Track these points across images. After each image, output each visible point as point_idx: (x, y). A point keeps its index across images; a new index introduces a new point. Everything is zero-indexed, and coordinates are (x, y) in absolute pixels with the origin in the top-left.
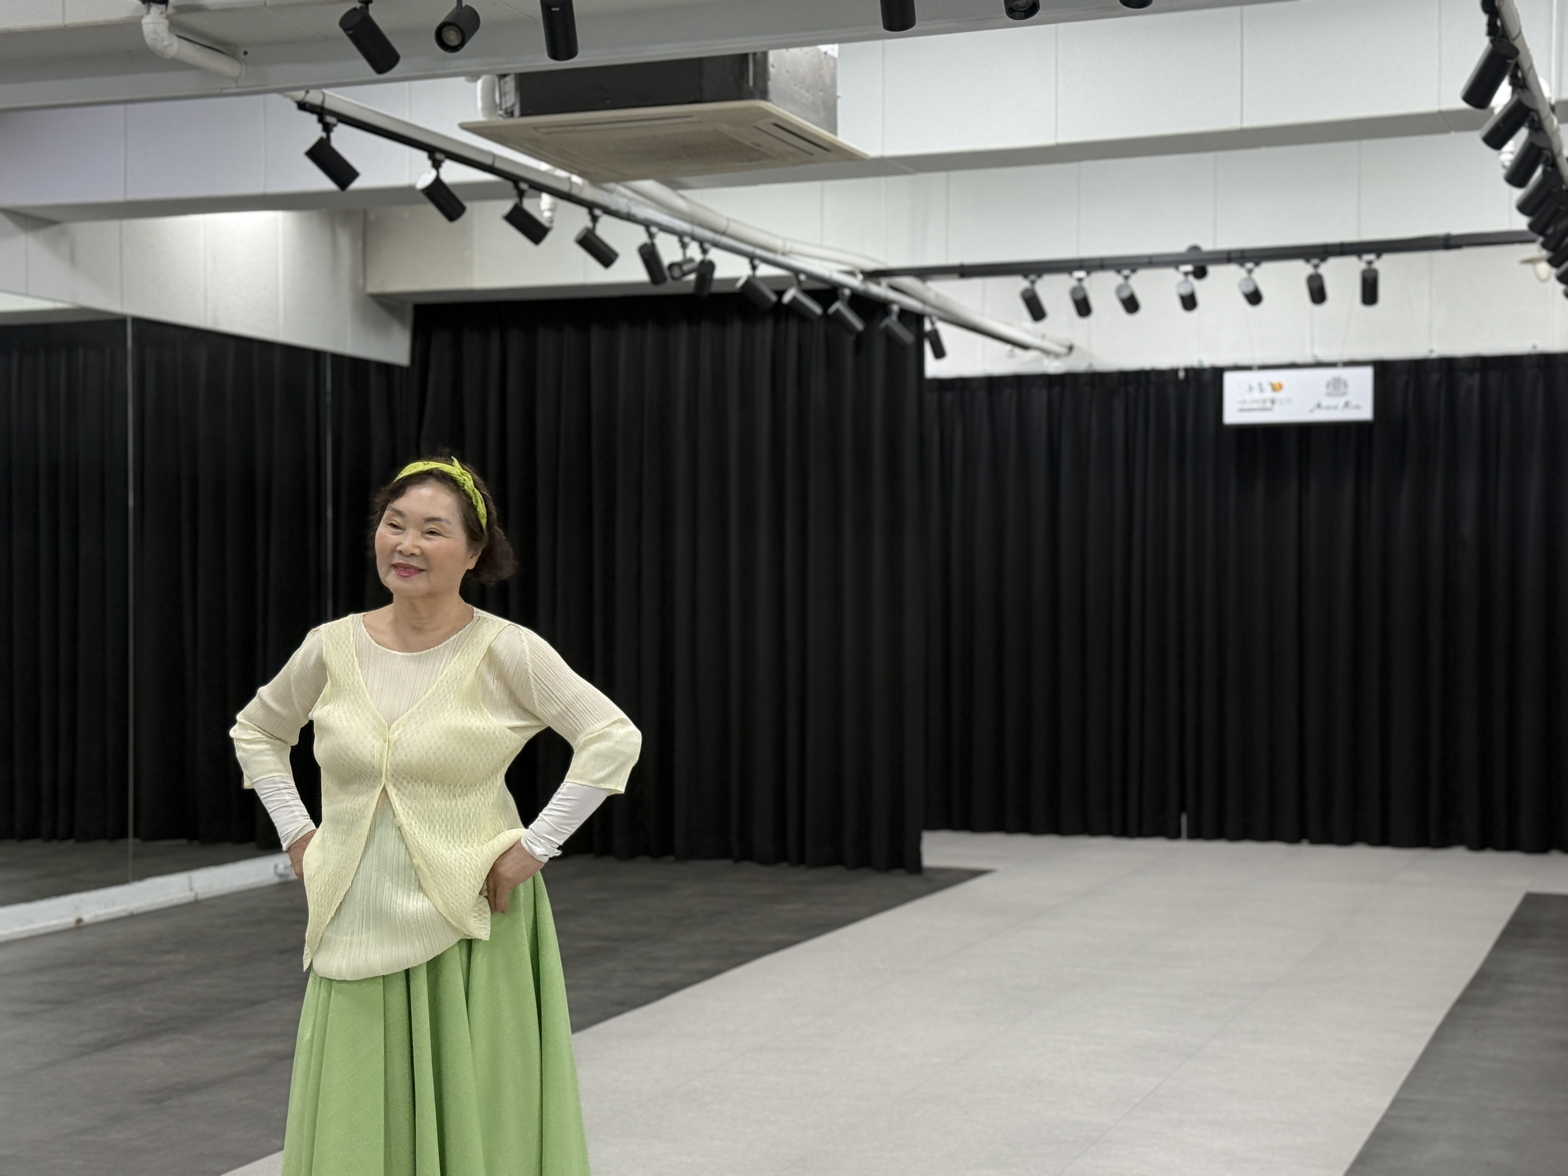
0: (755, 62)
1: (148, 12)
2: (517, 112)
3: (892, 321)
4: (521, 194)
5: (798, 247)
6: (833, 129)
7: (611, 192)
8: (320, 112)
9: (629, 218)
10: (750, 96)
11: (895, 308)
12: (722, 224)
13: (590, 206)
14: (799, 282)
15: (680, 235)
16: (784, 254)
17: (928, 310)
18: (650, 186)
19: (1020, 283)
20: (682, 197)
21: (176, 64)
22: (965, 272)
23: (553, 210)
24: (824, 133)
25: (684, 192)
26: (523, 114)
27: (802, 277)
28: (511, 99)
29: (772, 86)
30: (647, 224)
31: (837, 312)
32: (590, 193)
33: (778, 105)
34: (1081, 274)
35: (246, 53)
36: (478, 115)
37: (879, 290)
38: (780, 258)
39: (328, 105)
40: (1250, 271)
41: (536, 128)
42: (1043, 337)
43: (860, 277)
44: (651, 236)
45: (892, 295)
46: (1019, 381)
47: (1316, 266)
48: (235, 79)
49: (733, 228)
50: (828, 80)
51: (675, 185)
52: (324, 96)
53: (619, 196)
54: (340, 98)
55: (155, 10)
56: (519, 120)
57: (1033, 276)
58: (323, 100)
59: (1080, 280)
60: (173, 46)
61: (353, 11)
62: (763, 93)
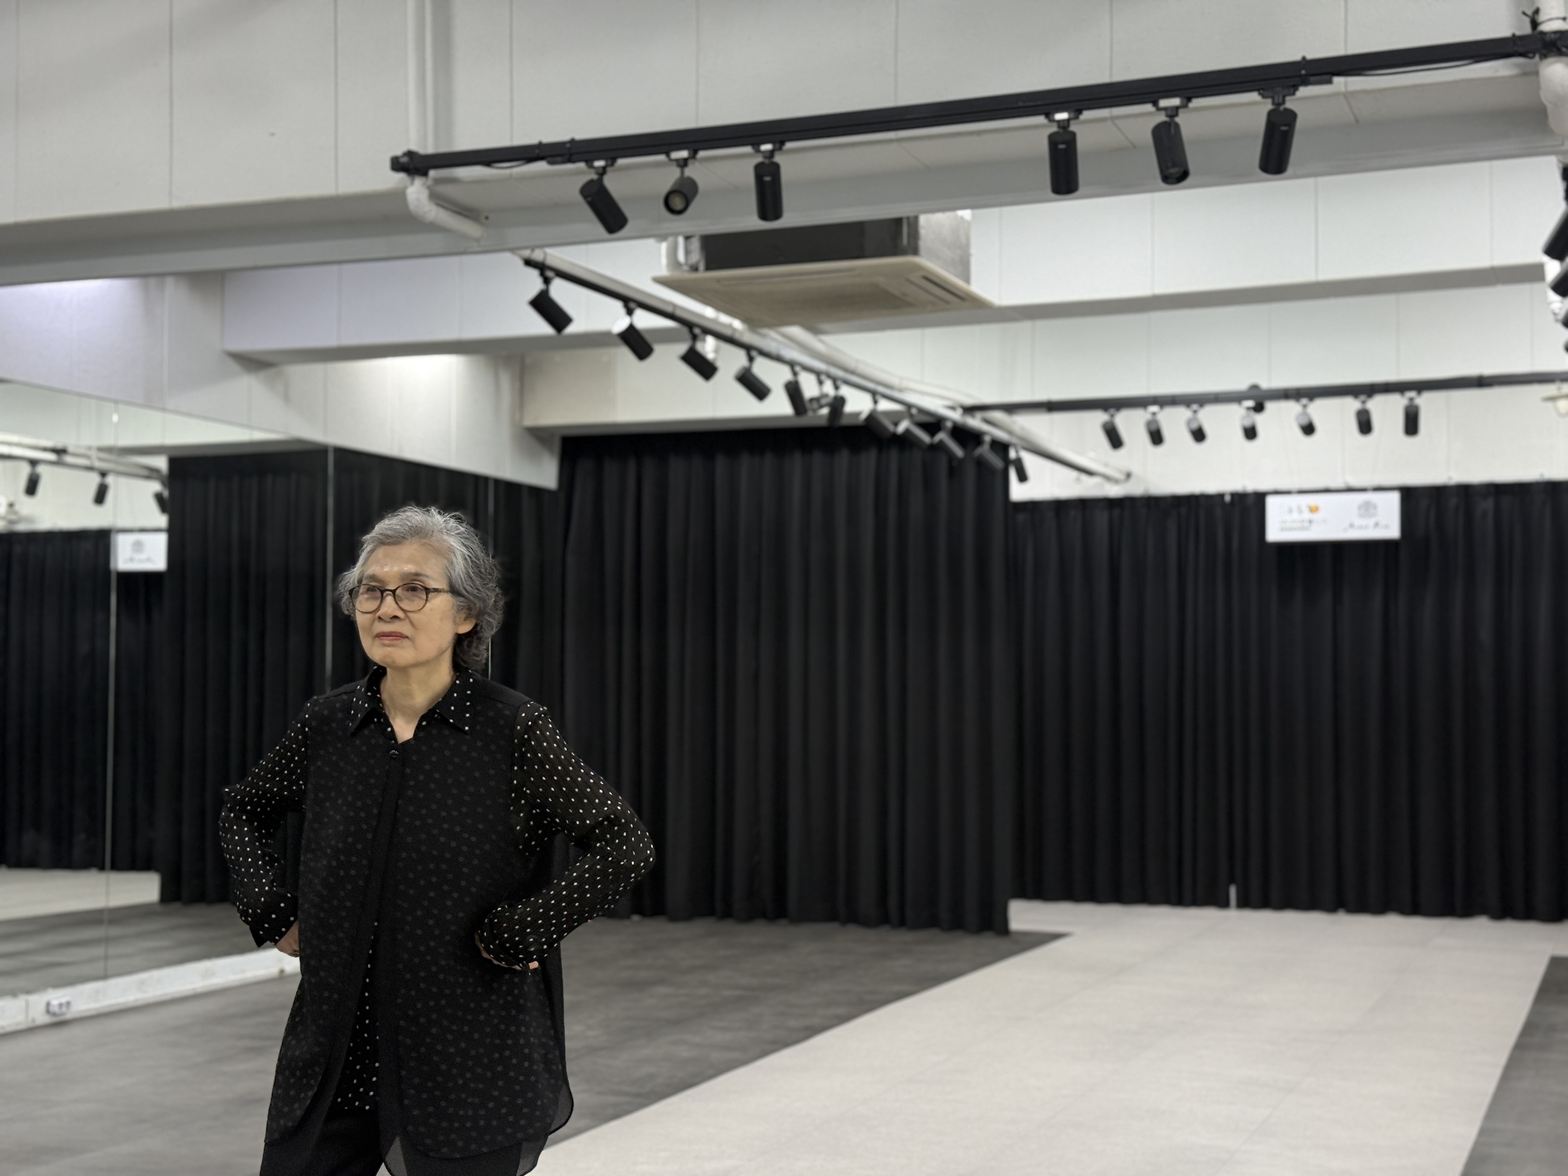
0: (909, 225)
1: (412, 183)
2: (702, 266)
3: (984, 450)
4: (695, 338)
5: (911, 385)
6: (967, 280)
7: (764, 336)
8: (541, 267)
9: (778, 359)
10: (904, 252)
11: (987, 439)
12: (852, 365)
13: (748, 348)
14: (911, 416)
15: (818, 374)
16: (900, 390)
17: (1013, 440)
18: (796, 331)
19: (1100, 417)
20: (822, 342)
21: (433, 227)
22: (1051, 407)
23: (716, 351)
24: (960, 283)
25: (825, 338)
26: (708, 268)
27: (914, 411)
28: (696, 256)
29: (923, 244)
30: (792, 364)
31: (941, 442)
32: (749, 338)
33: (927, 260)
34: (1154, 408)
35: (487, 218)
36: (663, 270)
37: (975, 422)
38: (896, 394)
39: (550, 262)
40: (1305, 406)
41: (718, 280)
42: (1106, 465)
43: (960, 411)
44: (795, 374)
45: (985, 427)
46: (1083, 504)
47: (1364, 402)
48: (477, 240)
49: (862, 368)
50: (964, 240)
51: (815, 331)
52: (545, 254)
53: (771, 340)
54: (557, 256)
55: (419, 181)
56: (702, 274)
57: (1112, 411)
58: (545, 258)
59: (1154, 414)
60: (432, 212)
61: (591, 182)
62: (915, 251)
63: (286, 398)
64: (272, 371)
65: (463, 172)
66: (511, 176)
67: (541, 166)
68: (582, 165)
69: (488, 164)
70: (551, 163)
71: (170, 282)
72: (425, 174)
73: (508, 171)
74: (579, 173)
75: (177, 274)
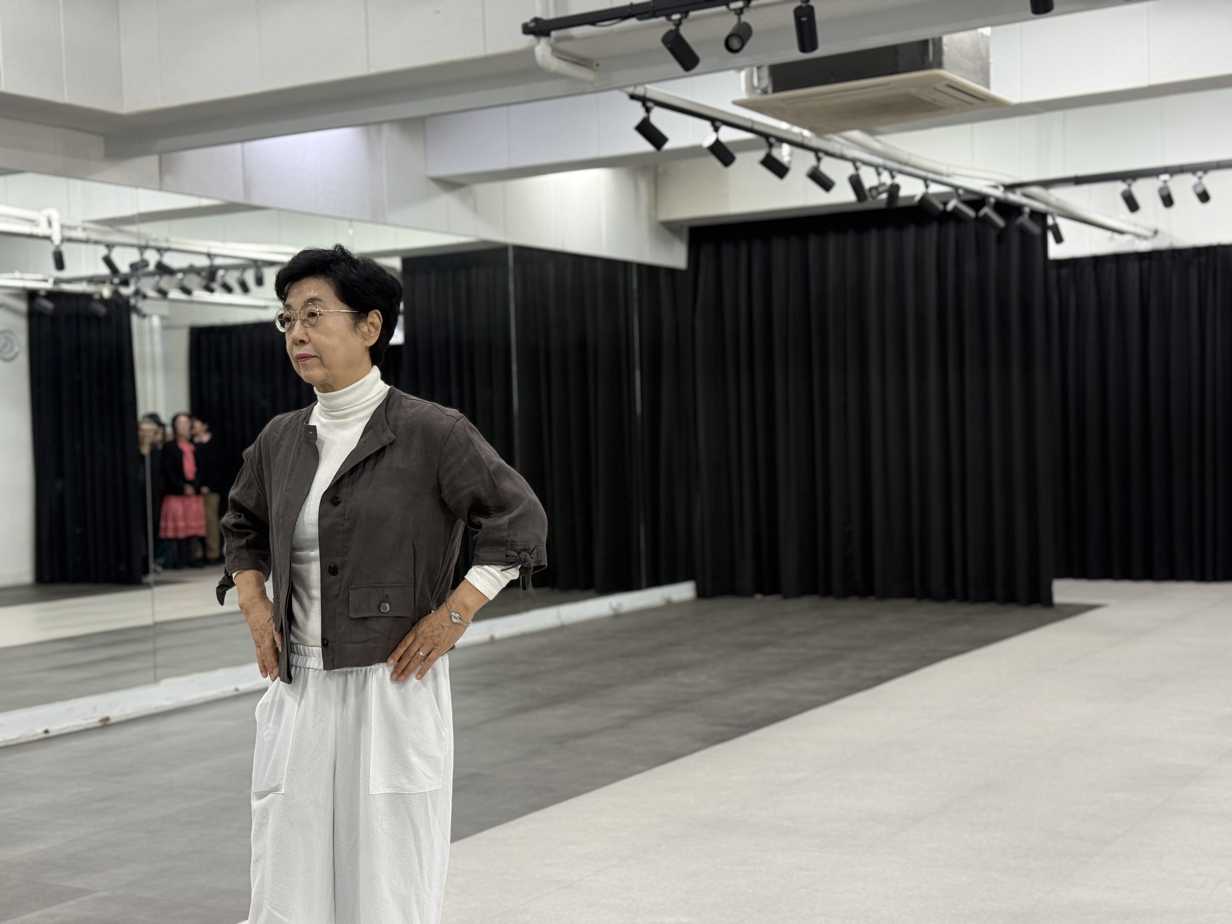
0: (934, 44)
1: (539, 43)
2: (770, 90)
3: (1024, 220)
4: (771, 146)
5: (958, 171)
6: (987, 85)
7: (829, 140)
8: (644, 100)
9: (842, 157)
10: (929, 66)
11: (1027, 210)
12: (905, 157)
13: (816, 151)
14: (959, 196)
15: (876, 167)
16: (948, 176)
17: (1050, 209)
18: (856, 134)
19: (1120, 187)
20: (878, 141)
21: (557, 76)
22: (1078, 181)
23: (791, 155)
24: (980, 88)
25: (880, 138)
26: (775, 90)
27: (961, 192)
28: (766, 82)
29: (945, 59)
30: (854, 161)
31: (986, 215)
32: (816, 142)
33: (950, 71)
34: (1165, 177)
35: (598, 65)
36: (743, 95)
37: (1015, 197)
38: (945, 179)
39: (650, 95)
41: (783, 100)
42: (1135, 225)
43: (1001, 189)
44: (857, 168)
45: (1025, 201)
46: (1118, 259)
48: (591, 83)
49: (914, 160)
50: (984, 52)
51: (871, 133)
52: (646, 89)
53: (835, 143)
54: (654, 90)
55: (543, 41)
56: (771, 96)
57: (1129, 181)
58: (645, 92)
59: (1165, 182)
60: (555, 64)
61: (670, 32)
62: (939, 65)
63: (475, 210)
64: (463, 190)
65: (576, 31)
66: (611, 32)
67: (633, 22)
68: (663, 19)
69: (593, 23)
70: (640, 19)
71: (386, 128)
72: (547, 34)
73: (609, 28)
74: (661, 25)
75: (391, 122)
